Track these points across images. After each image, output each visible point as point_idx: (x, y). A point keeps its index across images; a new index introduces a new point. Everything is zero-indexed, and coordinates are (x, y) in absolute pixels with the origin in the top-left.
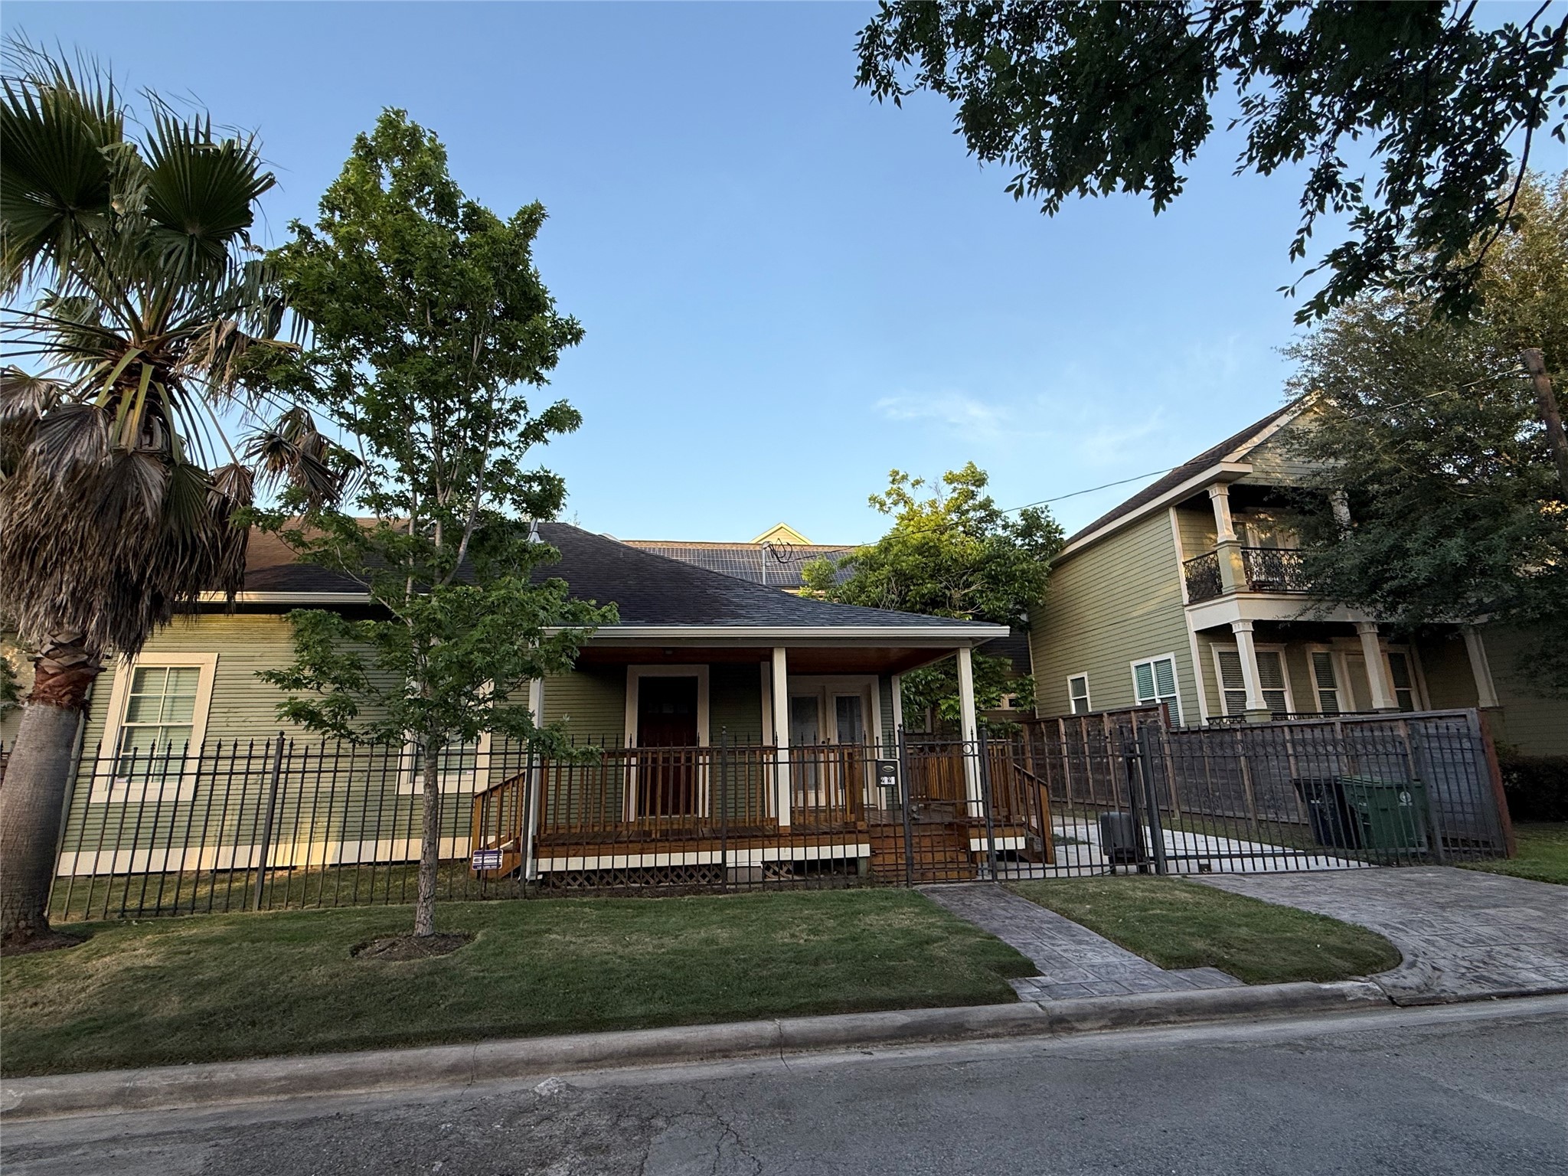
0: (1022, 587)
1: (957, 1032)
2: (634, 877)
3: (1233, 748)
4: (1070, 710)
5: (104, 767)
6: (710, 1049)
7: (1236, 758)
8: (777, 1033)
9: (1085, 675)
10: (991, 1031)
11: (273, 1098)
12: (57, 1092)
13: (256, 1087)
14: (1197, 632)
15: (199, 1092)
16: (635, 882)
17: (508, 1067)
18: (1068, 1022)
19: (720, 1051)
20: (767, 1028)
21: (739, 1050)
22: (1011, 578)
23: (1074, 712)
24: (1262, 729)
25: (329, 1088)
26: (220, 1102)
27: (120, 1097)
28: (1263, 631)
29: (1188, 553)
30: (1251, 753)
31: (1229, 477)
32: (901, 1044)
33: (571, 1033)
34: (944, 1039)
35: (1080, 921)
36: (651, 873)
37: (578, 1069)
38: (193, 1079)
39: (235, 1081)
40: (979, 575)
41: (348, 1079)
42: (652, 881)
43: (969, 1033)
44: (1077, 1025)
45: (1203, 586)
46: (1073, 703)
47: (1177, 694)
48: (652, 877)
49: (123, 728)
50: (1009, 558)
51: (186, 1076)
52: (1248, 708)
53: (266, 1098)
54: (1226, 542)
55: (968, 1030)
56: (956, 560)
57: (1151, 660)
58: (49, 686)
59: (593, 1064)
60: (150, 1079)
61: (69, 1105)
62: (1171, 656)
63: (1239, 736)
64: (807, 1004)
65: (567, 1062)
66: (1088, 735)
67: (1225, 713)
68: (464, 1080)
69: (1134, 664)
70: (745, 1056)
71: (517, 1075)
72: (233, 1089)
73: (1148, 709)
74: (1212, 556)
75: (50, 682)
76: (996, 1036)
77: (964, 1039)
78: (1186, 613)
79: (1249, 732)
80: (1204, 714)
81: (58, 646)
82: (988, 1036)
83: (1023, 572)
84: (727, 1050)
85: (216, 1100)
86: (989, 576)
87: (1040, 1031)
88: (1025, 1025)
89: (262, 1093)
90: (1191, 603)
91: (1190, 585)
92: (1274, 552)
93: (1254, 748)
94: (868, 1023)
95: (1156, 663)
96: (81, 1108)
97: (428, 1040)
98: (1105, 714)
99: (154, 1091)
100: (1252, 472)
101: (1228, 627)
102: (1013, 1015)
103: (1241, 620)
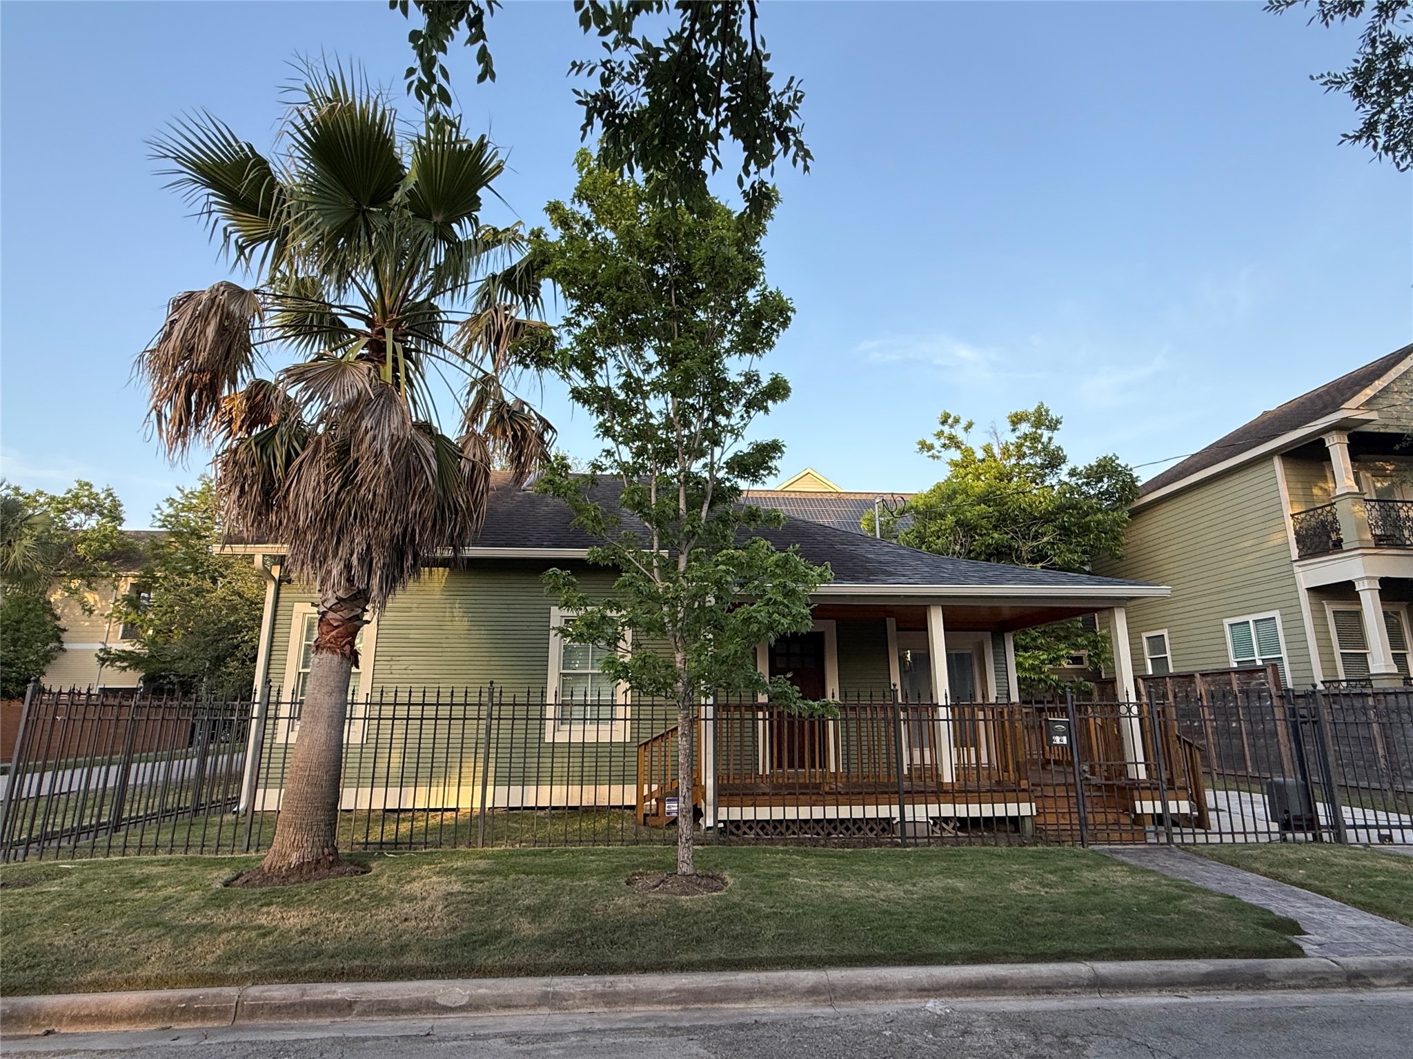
0: (1098, 538)
1: (1260, 982)
2: (805, 827)
3: (1365, 714)
4: (1145, 670)
5: (285, 711)
6: (1034, 985)
7: (1369, 724)
8: (1092, 975)
9: (1165, 632)
10: (1292, 983)
11: (668, 1008)
12: (495, 992)
13: (651, 997)
14: (1308, 589)
15: (610, 999)
16: (806, 833)
17: (859, 991)
18: (1365, 977)
19: (1043, 987)
20: (1083, 969)
21: (1060, 988)
22: (1086, 529)
23: (1150, 672)
24: (1396, 694)
25: (713, 1001)
26: (626, 1008)
27: (545, 1000)
28: (1391, 589)
29: (1295, 505)
30: (1385, 720)
31: (1351, 425)
32: (1209, 990)
33: (899, 965)
34: (1249, 988)
35: (1302, 886)
36: (821, 825)
37: (921, 997)
38: (600, 988)
39: (635, 992)
40: (1049, 527)
41: (726, 995)
42: (822, 833)
43: (1272, 984)
44: (1375, 981)
45: (1316, 539)
46: (1149, 662)
47: (1284, 655)
48: (822, 828)
49: (300, 673)
50: (1081, 508)
51: (593, 985)
52: (1372, 672)
53: (662, 1008)
54: (1348, 493)
55: (1270, 980)
56: (1024, 510)
57: (1251, 618)
58: (333, 637)
59: (932, 993)
60: (565, 985)
61: (506, 1004)
62: (1276, 614)
63: (1371, 701)
64: (1107, 949)
65: (910, 990)
66: (1175, 697)
67: (1342, 676)
68: (824, 1001)
69: (1227, 622)
70: (1067, 994)
71: (868, 999)
72: (635, 998)
73: (1249, 671)
74: (1328, 508)
75: (334, 633)
76: (1296, 987)
77: (1267, 988)
78: (1296, 570)
79: (1382, 697)
80: (1318, 677)
81: (340, 600)
82: (1290, 987)
83: (1099, 523)
84: (1049, 987)
85: (622, 1006)
86: (1062, 527)
87: (1338, 985)
88: (1323, 978)
89: (659, 1003)
90: (1301, 558)
91: (1299, 540)
92: (1390, 504)
93: (1388, 715)
94: (1174, 969)
95: (1256, 621)
96: (516, 1007)
97: (778, 964)
98: (1197, 675)
99: (572, 996)
100: (1376, 420)
101: (1349, 585)
102: (1310, 968)
103: (1367, 578)
